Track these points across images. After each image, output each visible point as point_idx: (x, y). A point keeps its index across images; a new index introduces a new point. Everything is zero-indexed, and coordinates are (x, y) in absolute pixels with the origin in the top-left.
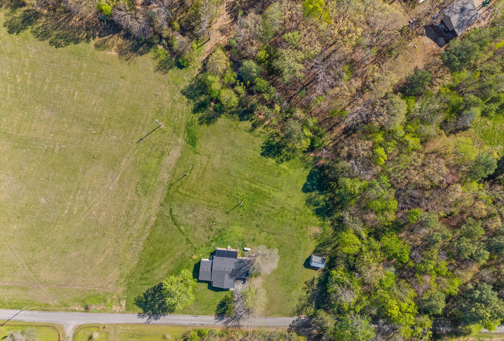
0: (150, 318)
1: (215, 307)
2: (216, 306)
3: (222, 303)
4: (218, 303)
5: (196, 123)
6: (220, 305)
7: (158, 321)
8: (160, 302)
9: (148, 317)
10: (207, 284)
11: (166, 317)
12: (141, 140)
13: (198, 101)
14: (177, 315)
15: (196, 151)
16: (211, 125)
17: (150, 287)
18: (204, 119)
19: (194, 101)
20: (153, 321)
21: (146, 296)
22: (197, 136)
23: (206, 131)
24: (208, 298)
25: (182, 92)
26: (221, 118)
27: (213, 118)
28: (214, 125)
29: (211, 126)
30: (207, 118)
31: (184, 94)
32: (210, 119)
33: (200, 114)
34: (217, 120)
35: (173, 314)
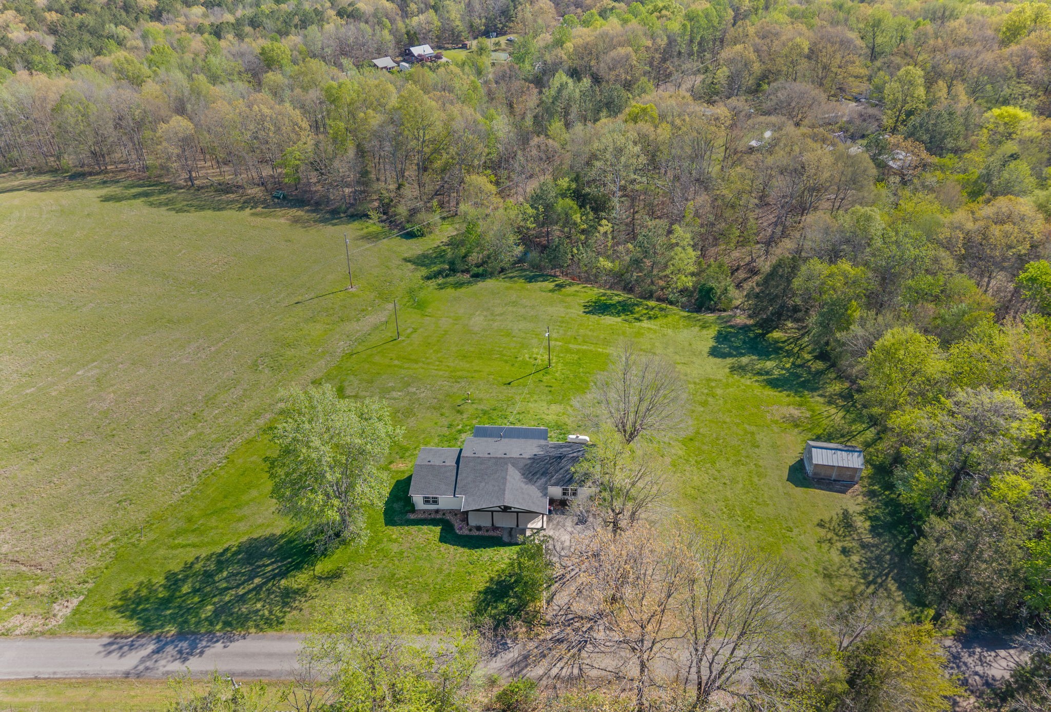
0: (157, 651)
1: (467, 600)
2: (471, 596)
3: (499, 583)
4: (482, 587)
6: (487, 591)
7: (195, 664)
8: (227, 599)
9: (151, 647)
10: (438, 529)
11: (238, 646)
14: (292, 634)
17: (204, 553)
20: (169, 665)
21: (173, 581)
24: (440, 571)
35: (271, 633)
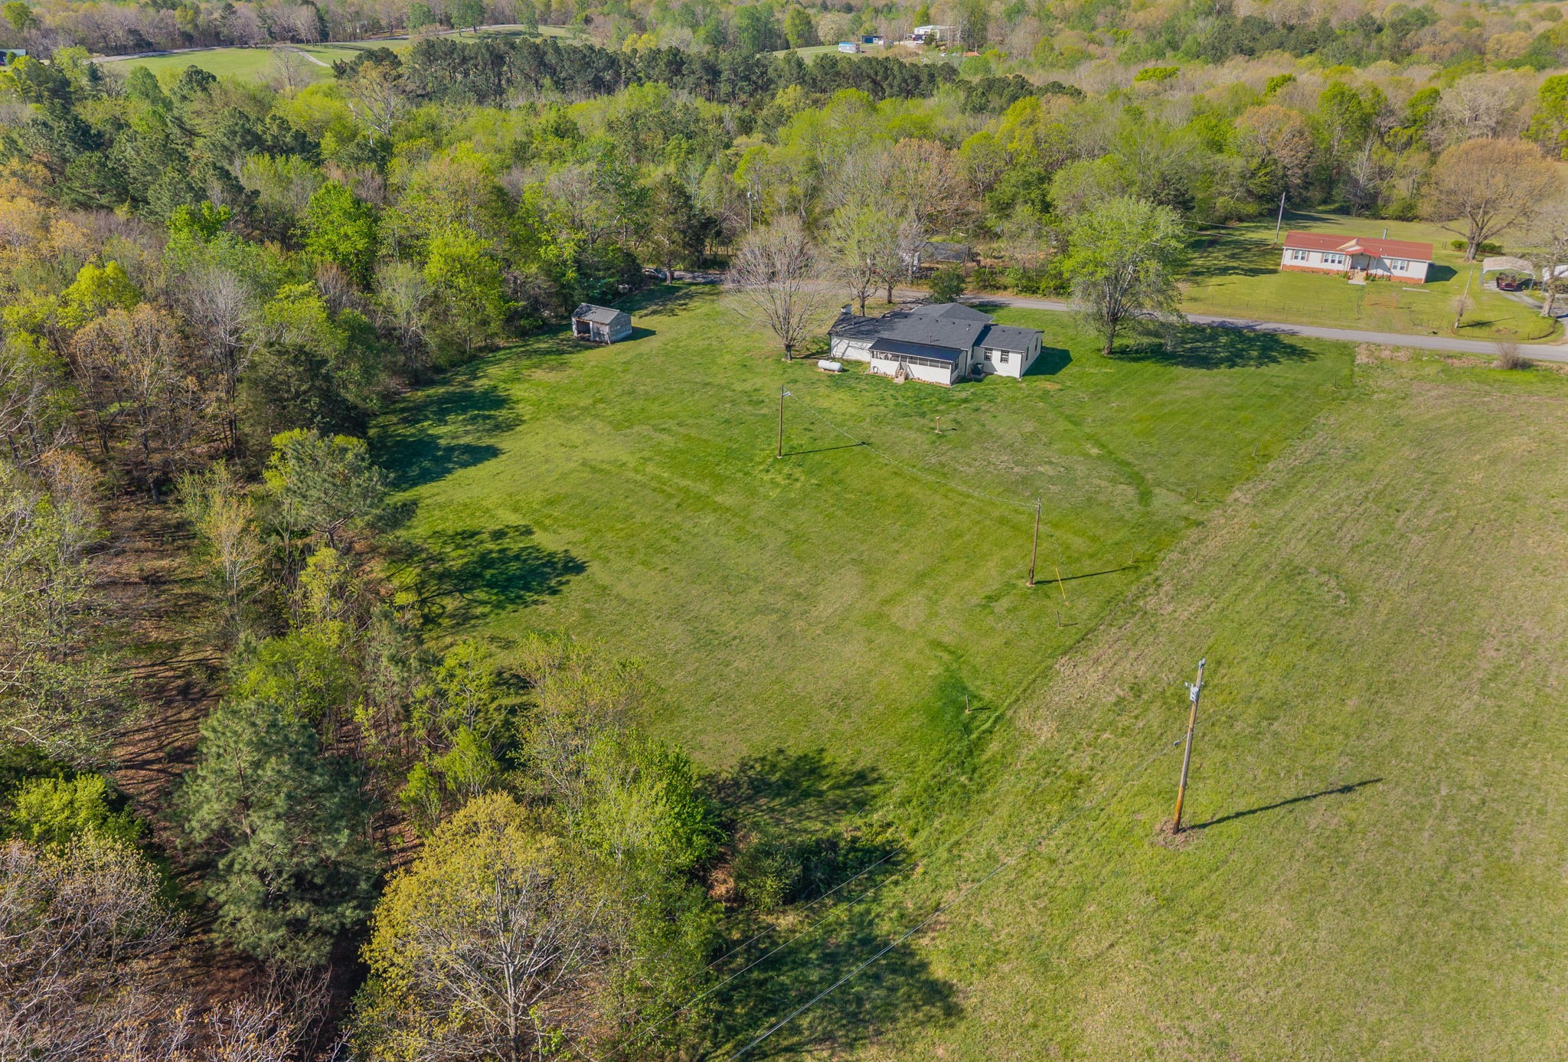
5: (899, 791)
12: (1347, 789)
13: (839, 912)
15: (946, 657)
16: (794, 752)
18: (831, 795)
19: (863, 922)
22: (918, 720)
23: (846, 727)
25: (952, 1011)
26: (711, 769)
27: (760, 787)
28: (774, 746)
29: (798, 745)
30: (806, 794)
31: (939, 993)
32: (787, 785)
33: (847, 827)
34: (744, 766)
